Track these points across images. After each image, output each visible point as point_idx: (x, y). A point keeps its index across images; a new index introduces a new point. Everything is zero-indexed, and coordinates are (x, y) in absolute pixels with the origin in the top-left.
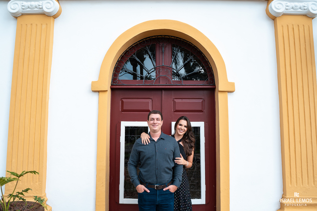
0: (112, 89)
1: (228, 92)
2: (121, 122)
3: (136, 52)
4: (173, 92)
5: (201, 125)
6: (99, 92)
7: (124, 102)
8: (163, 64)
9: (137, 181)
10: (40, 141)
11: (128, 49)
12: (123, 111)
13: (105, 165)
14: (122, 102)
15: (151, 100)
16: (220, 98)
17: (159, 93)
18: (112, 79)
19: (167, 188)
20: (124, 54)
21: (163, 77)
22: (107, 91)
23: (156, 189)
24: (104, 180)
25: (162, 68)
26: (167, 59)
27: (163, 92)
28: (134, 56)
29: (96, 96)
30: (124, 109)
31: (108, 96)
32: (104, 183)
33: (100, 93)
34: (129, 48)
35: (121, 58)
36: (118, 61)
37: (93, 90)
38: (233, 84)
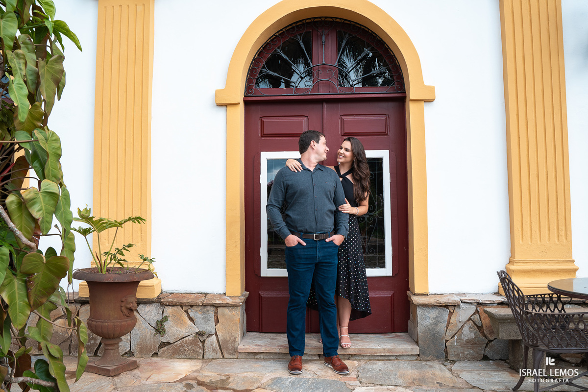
0: (247, 103)
1: (426, 101)
2: (261, 152)
3: (281, 44)
4: (340, 106)
5: (384, 155)
6: (226, 105)
7: (265, 123)
8: (324, 62)
9: (286, 230)
10: (141, 182)
11: (269, 40)
12: (264, 135)
13: (238, 215)
14: (262, 123)
15: (306, 119)
16: (412, 109)
17: (318, 107)
18: (245, 88)
19: (331, 239)
20: (263, 48)
21: (323, 83)
22: (239, 104)
23: (315, 239)
24: (238, 237)
25: (323, 68)
26: (330, 53)
27: (325, 105)
28: (279, 50)
29: (221, 113)
30: (265, 133)
31: (239, 112)
32: (239, 242)
33: (229, 108)
34: (270, 38)
35: (258, 55)
36: (254, 59)
37: (219, 102)
38: (432, 89)
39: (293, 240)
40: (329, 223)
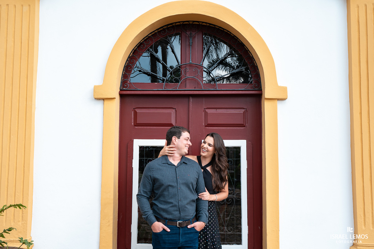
0: (122, 96)
1: (278, 100)
2: (135, 140)
3: (154, 44)
4: (204, 100)
5: (242, 144)
6: (104, 99)
7: (138, 114)
8: (191, 61)
9: (153, 218)
10: (24, 167)
11: (143, 40)
12: (136, 125)
13: (112, 197)
14: (136, 113)
15: (174, 111)
16: (267, 107)
17: (186, 100)
18: (121, 82)
19: (192, 225)
20: (138, 47)
21: (190, 79)
22: (115, 98)
23: (178, 226)
24: (112, 217)
25: (189, 66)
26: (196, 53)
27: (191, 99)
28: (151, 50)
29: (99, 105)
30: (137, 123)
31: (116, 105)
32: (112, 222)
33: (106, 102)
34: (144, 38)
35: (133, 53)
36: (129, 57)
37: (96, 97)
38: (285, 89)
39: (159, 226)
40: (191, 211)
